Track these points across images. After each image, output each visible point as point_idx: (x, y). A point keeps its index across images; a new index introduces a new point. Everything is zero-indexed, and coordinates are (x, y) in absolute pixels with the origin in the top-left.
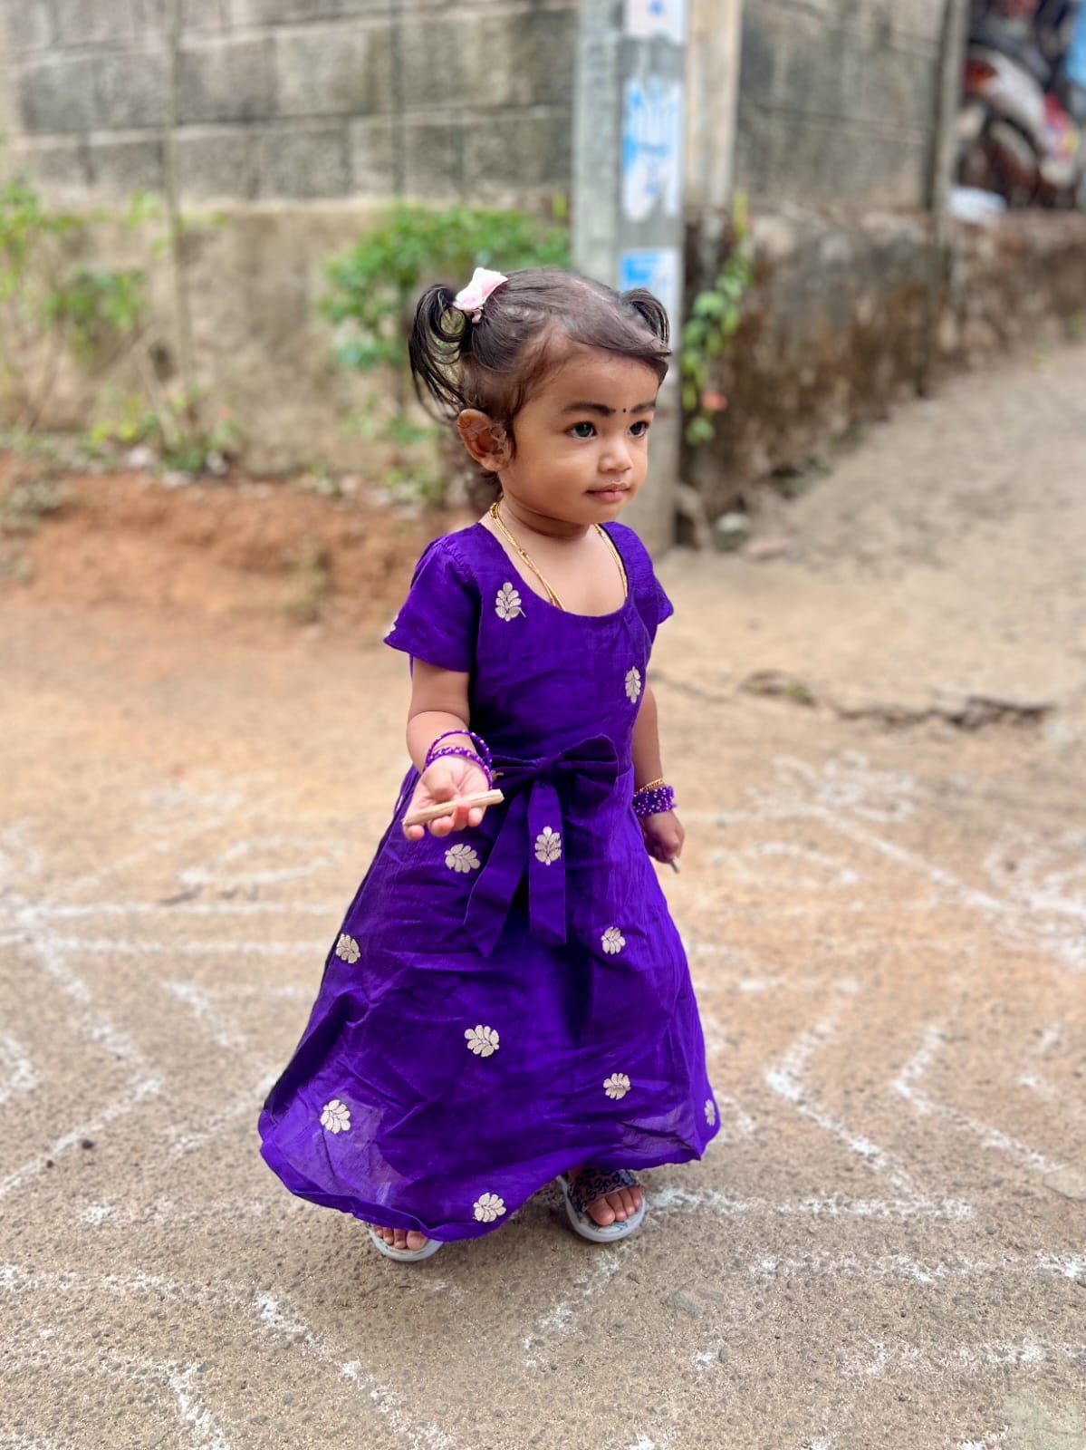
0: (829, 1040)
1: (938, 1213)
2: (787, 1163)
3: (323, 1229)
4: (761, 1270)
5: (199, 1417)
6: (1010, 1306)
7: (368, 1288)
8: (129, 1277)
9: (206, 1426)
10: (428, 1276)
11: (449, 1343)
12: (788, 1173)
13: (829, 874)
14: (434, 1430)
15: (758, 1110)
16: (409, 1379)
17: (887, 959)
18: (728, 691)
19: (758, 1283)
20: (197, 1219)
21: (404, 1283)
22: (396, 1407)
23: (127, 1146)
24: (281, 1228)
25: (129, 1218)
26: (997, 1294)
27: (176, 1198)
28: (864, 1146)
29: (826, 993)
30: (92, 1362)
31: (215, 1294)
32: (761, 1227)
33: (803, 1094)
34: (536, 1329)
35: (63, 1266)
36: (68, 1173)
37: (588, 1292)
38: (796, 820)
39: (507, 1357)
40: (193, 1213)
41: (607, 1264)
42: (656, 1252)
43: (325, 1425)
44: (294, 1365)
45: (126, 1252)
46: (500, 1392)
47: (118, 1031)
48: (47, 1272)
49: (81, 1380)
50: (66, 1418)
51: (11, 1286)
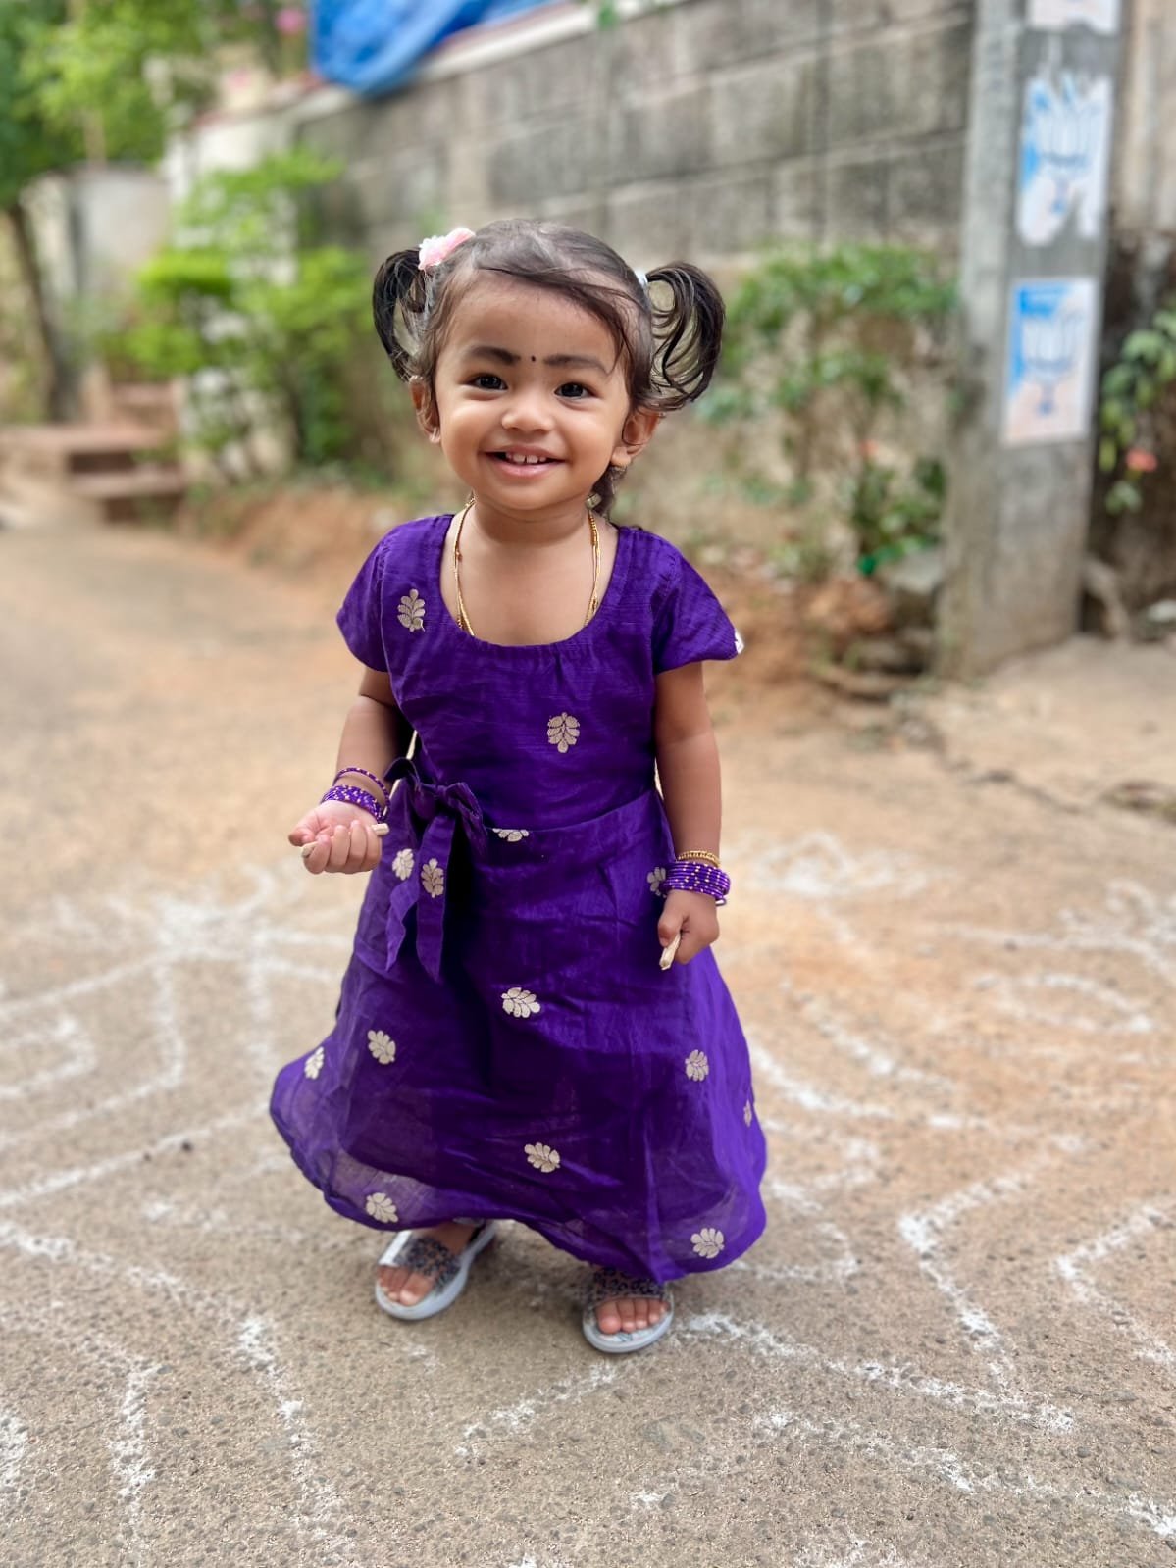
1: (1026, 1416)
2: (868, 1317)
4: (767, 1422)
5: (132, 1414)
6: (1057, 1545)
7: (350, 1336)
8: (151, 1272)
9: (134, 1424)
10: (414, 1340)
11: (394, 1409)
12: (863, 1329)
13: (1123, 1016)
14: (328, 1488)
15: (870, 1254)
16: (335, 1433)
17: (1137, 1122)
18: (1085, 801)
19: (754, 1436)
20: (239, 1234)
21: (386, 1341)
22: (307, 1456)
23: (219, 1156)
24: (306, 1260)
25: (182, 1219)
26: (1047, 1527)
27: (232, 1211)
28: (974, 1320)
29: (1033, 1146)
30: (77, 1340)
31: (213, 1306)
32: (794, 1378)
33: (933, 1248)
34: (487, 1420)
35: (105, 1249)
36: (157, 1169)
37: (563, 1397)
38: (1107, 953)
39: (442, 1437)
40: (238, 1228)
41: (603, 1374)
42: (661, 1375)
43: (235, 1453)
44: (244, 1390)
45: (163, 1249)
46: (412, 1471)
48: (90, 1251)
49: (59, 1353)
50: (27, 1383)
51: (53, 1255)
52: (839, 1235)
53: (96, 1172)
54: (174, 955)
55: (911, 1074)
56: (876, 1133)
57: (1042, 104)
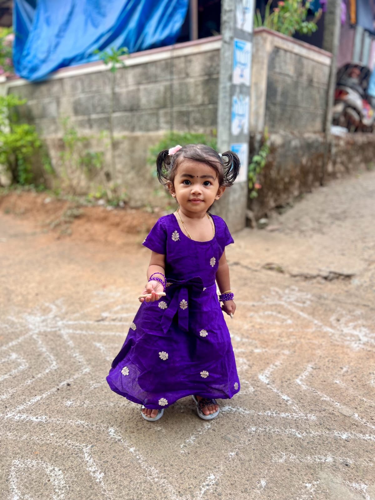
0: (278, 367)
1: (305, 418)
2: (262, 401)
3: (129, 411)
4: (251, 430)
5: (90, 459)
6: (324, 445)
7: (139, 428)
8: (75, 421)
9: (91, 462)
10: (156, 426)
11: (160, 445)
12: (262, 404)
13: (284, 320)
14: (153, 468)
15: (255, 385)
16: (148, 454)
17: (298, 345)
18: (258, 268)
19: (250, 434)
20: (95, 406)
21: (149, 427)
22: (143, 461)
23: (79, 386)
24: (118, 410)
25: (77, 405)
26: (320, 442)
27: (90, 400)
28: (285, 397)
29: (279, 354)
30: (63, 443)
31: (98, 427)
32: (252, 418)
33: (269, 382)
34: (185, 442)
35: (58, 417)
36: (63, 392)
37: (201, 433)
38: (275, 305)
39: (176, 449)
40: (94, 405)
41: (207, 426)
42: (221, 423)
43: (123, 464)
44: (117, 447)
45: (75, 414)
46: (173, 459)
47: (80, 355)
48: (54, 418)
49: (60, 447)
50: (54, 457)
51: (44, 421)
52: (247, 382)
53: (44, 396)
54: (37, 331)
55: (245, 340)
56: (244, 356)
57: (236, 102)
